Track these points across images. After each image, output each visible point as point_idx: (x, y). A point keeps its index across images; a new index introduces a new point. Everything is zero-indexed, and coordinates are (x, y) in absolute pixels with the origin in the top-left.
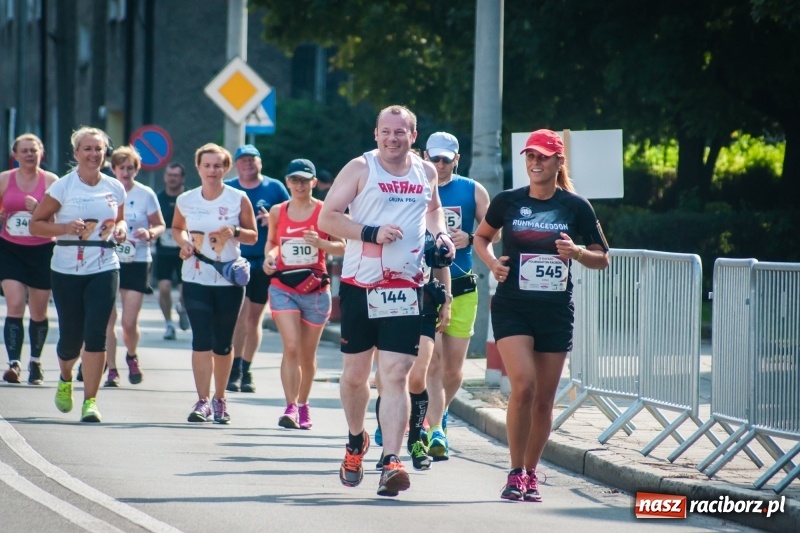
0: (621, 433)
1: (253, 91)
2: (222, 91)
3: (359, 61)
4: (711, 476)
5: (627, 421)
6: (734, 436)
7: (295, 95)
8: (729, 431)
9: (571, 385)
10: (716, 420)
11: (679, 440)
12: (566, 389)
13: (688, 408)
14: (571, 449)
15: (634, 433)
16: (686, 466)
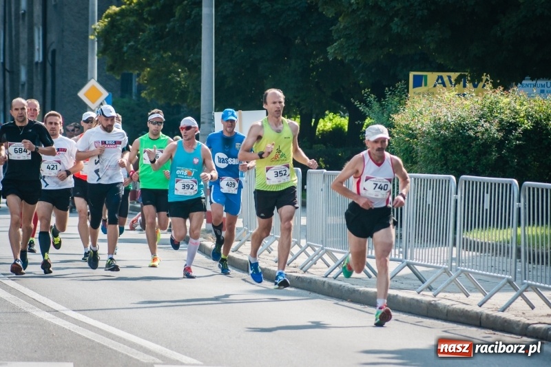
0: (266, 252)
1: (101, 94)
2: (85, 95)
3: (150, 81)
4: (305, 272)
5: (269, 246)
6: (316, 252)
7: (122, 97)
8: (314, 250)
9: (243, 230)
10: (308, 245)
11: (292, 255)
12: (241, 232)
13: (296, 240)
14: (242, 260)
15: (272, 252)
16: (295, 267)
